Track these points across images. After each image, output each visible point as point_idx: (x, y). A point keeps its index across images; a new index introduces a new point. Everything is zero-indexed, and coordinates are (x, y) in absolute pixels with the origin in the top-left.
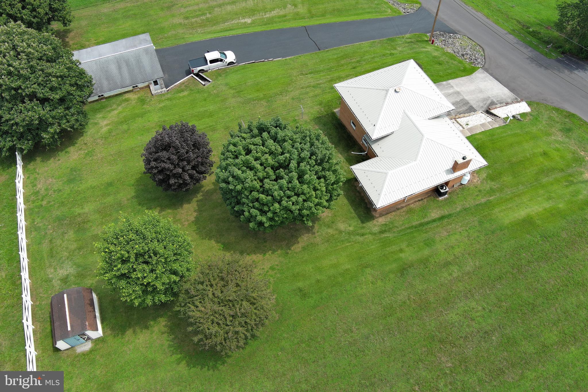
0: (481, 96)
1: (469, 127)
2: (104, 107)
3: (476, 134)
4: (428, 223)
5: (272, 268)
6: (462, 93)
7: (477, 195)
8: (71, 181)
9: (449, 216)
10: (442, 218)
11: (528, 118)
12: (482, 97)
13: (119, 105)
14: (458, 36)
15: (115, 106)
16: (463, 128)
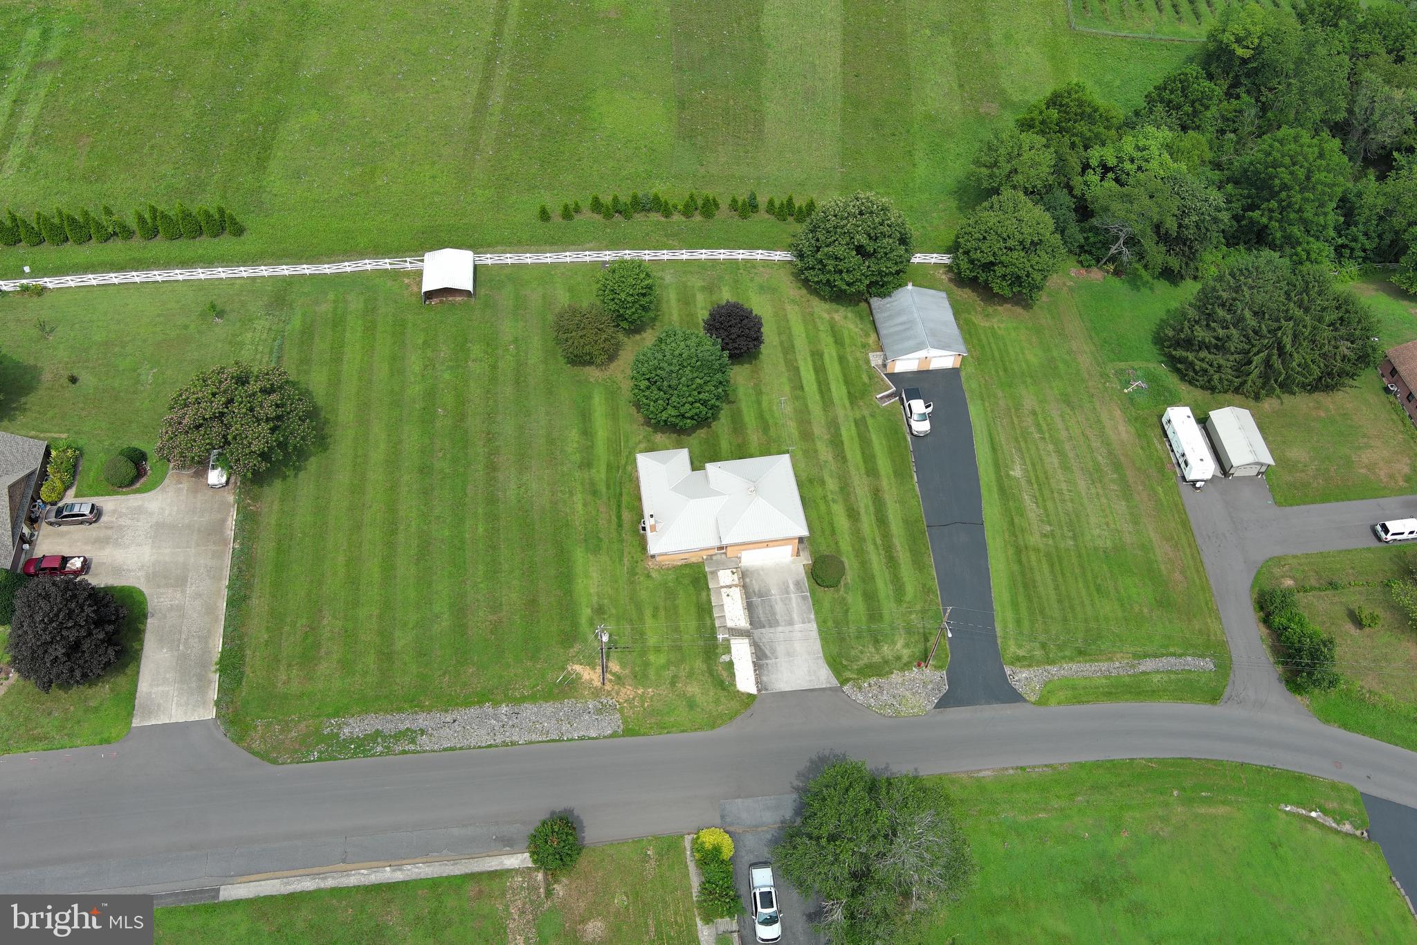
0: (781, 649)
1: (724, 596)
2: (861, 318)
3: (709, 595)
4: (619, 506)
5: (619, 388)
6: (789, 628)
7: (633, 557)
8: (762, 287)
9: (620, 525)
10: (619, 517)
11: (725, 674)
12: (778, 649)
13: (862, 329)
14: (930, 707)
15: (860, 326)
16: (722, 587)
